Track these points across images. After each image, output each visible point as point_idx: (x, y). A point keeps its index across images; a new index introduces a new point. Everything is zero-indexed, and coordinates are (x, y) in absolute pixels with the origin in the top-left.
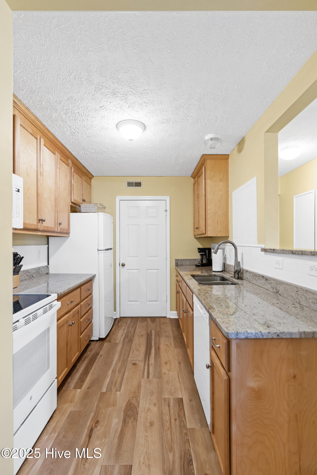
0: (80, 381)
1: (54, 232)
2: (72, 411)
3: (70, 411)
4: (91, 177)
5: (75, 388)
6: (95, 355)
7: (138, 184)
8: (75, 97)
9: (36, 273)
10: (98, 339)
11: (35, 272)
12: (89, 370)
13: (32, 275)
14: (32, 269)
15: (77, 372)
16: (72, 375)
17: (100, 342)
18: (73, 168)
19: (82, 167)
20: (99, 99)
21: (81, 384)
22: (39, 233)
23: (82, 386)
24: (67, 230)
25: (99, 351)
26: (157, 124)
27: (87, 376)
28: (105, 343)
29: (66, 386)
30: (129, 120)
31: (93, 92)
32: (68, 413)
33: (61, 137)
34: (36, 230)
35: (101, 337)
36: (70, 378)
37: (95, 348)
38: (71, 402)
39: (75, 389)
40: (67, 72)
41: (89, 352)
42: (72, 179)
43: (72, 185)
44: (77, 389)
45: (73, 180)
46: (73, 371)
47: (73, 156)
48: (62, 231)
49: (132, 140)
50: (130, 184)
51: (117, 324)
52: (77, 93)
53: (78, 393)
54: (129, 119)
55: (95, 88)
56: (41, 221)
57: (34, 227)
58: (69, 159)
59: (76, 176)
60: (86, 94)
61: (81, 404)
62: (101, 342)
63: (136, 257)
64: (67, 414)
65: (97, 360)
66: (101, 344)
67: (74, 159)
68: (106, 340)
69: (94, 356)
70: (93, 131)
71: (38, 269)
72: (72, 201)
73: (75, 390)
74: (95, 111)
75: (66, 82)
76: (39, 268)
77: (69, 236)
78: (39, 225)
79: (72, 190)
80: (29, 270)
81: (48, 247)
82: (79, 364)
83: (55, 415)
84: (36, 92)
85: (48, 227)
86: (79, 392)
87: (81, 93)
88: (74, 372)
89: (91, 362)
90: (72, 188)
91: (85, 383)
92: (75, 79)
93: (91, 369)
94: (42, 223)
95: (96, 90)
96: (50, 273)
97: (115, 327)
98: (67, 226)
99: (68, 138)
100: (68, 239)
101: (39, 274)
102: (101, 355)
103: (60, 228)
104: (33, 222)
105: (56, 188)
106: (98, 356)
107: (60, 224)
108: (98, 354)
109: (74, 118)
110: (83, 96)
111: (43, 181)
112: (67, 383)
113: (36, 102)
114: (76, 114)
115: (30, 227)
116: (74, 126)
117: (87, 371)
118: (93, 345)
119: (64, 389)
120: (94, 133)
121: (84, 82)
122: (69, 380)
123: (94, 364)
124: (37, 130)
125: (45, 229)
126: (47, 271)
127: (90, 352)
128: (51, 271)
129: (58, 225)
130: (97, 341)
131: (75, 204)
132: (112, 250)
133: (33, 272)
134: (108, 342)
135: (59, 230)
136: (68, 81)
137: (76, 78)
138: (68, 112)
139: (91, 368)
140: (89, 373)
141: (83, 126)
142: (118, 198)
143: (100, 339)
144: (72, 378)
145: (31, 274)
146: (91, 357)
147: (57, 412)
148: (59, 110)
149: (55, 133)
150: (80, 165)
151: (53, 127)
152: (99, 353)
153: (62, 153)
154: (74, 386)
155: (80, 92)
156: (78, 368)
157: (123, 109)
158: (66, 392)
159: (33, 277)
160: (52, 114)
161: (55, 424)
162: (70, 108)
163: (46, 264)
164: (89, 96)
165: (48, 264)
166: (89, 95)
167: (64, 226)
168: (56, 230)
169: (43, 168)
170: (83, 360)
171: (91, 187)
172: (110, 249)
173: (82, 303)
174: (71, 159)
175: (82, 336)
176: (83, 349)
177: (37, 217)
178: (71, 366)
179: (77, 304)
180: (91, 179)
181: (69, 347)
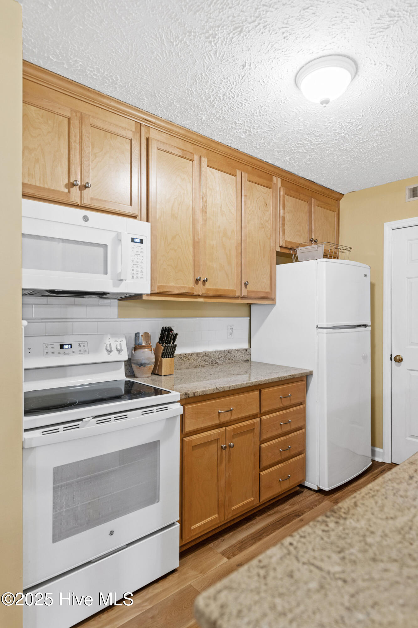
0: (238, 546)
1: (234, 297)
2: (192, 586)
3: (190, 584)
4: (337, 196)
5: (224, 553)
6: (294, 515)
8: (199, 73)
9: (223, 358)
10: (317, 489)
11: (220, 356)
12: (265, 534)
13: (216, 361)
14: (215, 352)
15: (247, 528)
16: (237, 530)
17: (319, 496)
18: (282, 189)
19: (308, 184)
20: (228, 55)
21: (236, 553)
23: (234, 555)
24: (267, 292)
25: (305, 510)
26: (373, 38)
27: (254, 543)
28: (325, 501)
29: (217, 542)
30: (309, 62)
31: (209, 48)
32: (185, 586)
33: (239, 145)
34: (192, 295)
35: (321, 487)
36: (231, 534)
37: (302, 503)
38: (201, 573)
39: (223, 555)
40: (156, 40)
41: (289, 505)
44: (225, 556)
45: (284, 209)
46: (243, 525)
47: (280, 169)
48: (254, 295)
49: (327, 102)
50: (414, 193)
51: (375, 474)
52: (194, 63)
53: (220, 565)
54: (307, 62)
55: (207, 40)
56: (200, 282)
57: (184, 291)
58: (273, 177)
59: (290, 201)
60: (205, 58)
61: (210, 583)
62: (322, 496)
64: (183, 587)
65: (288, 525)
66: (317, 500)
67: (284, 174)
68: (331, 497)
69: (290, 516)
70: (271, 116)
71: (227, 352)
72: (281, 245)
73: (221, 555)
74: (242, 78)
75: (168, 56)
76: (229, 352)
77: (276, 303)
78: (198, 287)
79: (281, 226)
80: (208, 352)
81: (250, 321)
82: (260, 517)
83: (170, 577)
84: (156, 94)
85: (217, 290)
86: (223, 563)
87: (200, 60)
88: (243, 527)
89: (277, 523)
91: (241, 553)
92: (172, 43)
93: (267, 536)
94: (204, 285)
95: (210, 42)
96: (253, 359)
97: (369, 477)
98: (268, 287)
99: (250, 142)
100: (274, 307)
101: (229, 359)
102: (302, 521)
103: (248, 291)
104: (184, 284)
106: (295, 519)
107: (245, 284)
108: (300, 516)
109: (227, 106)
110: (205, 64)
111: (205, 221)
112: (221, 538)
113: (169, 108)
114: (223, 99)
115: (176, 291)
116: (239, 121)
117: (259, 536)
118: (304, 497)
119: (211, 546)
120: (275, 118)
121: (185, 40)
122: (226, 536)
123: (279, 529)
124: (196, 147)
125: (211, 293)
126: (247, 358)
127: (290, 507)
128: (255, 358)
129: (243, 286)
130: (315, 491)
132: (369, 328)
133: (217, 356)
134: (331, 501)
135: (244, 293)
136: (169, 53)
137: (172, 40)
138: (212, 101)
139: (270, 534)
140: (260, 540)
141: (249, 113)
142: (388, 227)
143: (320, 491)
144: (233, 534)
145: (213, 359)
146: (285, 515)
147: (176, 575)
148: (201, 105)
149: (228, 143)
150: (302, 181)
151: (218, 134)
152: (303, 514)
153: (257, 170)
154: (225, 550)
155: (197, 61)
156: (252, 524)
157: (280, 49)
158: (210, 551)
159: (216, 363)
160: (199, 115)
161: (162, 589)
162: (208, 93)
163: (246, 346)
164: (212, 57)
165: (250, 346)
166: (210, 57)
167: (258, 286)
168: (238, 294)
169: (206, 202)
170: (270, 515)
171: (338, 214)
172: (359, 326)
173: (264, 418)
174: (277, 175)
175: (266, 474)
176: (267, 495)
177: (194, 276)
178: (230, 515)
179: (254, 416)
180: (338, 200)
181: (222, 482)
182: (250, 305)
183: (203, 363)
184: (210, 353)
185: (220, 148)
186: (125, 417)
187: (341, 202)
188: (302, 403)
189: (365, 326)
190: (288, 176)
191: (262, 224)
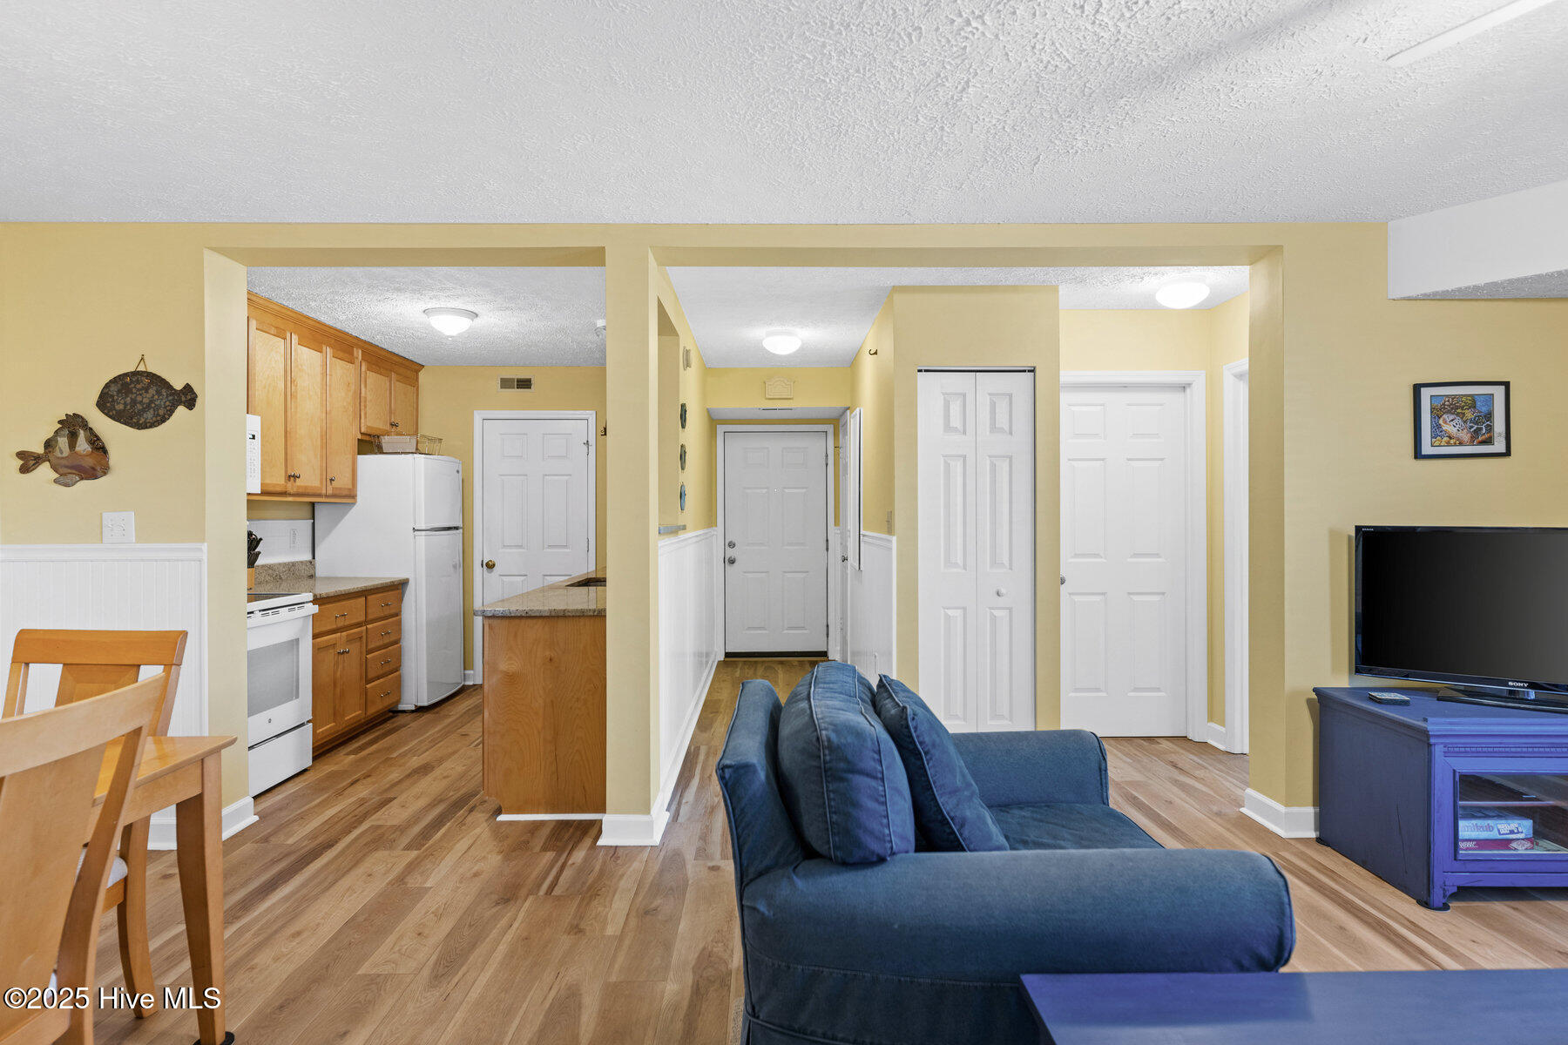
1: (320, 495)
4: (417, 368)
6: (399, 727)
7: (525, 384)
9: (287, 572)
10: (414, 708)
14: (280, 564)
17: (417, 714)
18: (363, 364)
19: (388, 355)
22: (290, 499)
24: (350, 489)
28: (426, 715)
29: (334, 753)
34: (284, 494)
35: (420, 704)
37: (403, 720)
41: (388, 724)
42: (363, 386)
43: (362, 400)
45: (366, 386)
47: (365, 342)
48: (337, 492)
50: (506, 383)
56: (292, 479)
57: (278, 489)
58: (356, 352)
59: (373, 377)
62: (420, 713)
63: (521, 547)
67: (366, 346)
68: (432, 711)
71: (291, 564)
72: (363, 431)
76: (293, 564)
77: (356, 502)
78: (289, 484)
79: (363, 407)
81: (314, 523)
83: (307, 772)
85: (306, 487)
90: (362, 404)
94: (295, 481)
96: (317, 575)
97: (463, 696)
98: (350, 482)
100: (353, 507)
101: (294, 574)
103: (334, 488)
104: (278, 480)
105: (324, 415)
107: (331, 480)
115: (271, 489)
117: (375, 741)
118: (398, 719)
119: (329, 755)
124: (285, 321)
125: (300, 491)
126: (312, 572)
128: (320, 572)
129: (329, 481)
130: (412, 712)
131: (370, 435)
132: (461, 530)
133: (282, 569)
134: (434, 715)
135: (330, 492)
142: (478, 416)
143: (420, 710)
145: (278, 573)
146: (390, 729)
147: (311, 771)
150: (383, 353)
153: (338, 344)
158: (332, 757)
159: (281, 578)
161: (306, 777)
163: (308, 557)
165: (314, 558)
167: (342, 482)
168: (324, 492)
169: (297, 385)
170: (374, 732)
171: (417, 390)
172: (449, 529)
173: (369, 626)
174: (359, 347)
175: (372, 687)
176: (372, 710)
177: (286, 472)
178: (344, 725)
179: (359, 625)
180: (417, 372)
181: (338, 690)
182: (313, 504)
183: (268, 578)
184: (275, 565)
185: (310, 322)
186: (278, 613)
187: (421, 374)
188: (398, 614)
189: (456, 528)
190: (370, 347)
191: (345, 407)
